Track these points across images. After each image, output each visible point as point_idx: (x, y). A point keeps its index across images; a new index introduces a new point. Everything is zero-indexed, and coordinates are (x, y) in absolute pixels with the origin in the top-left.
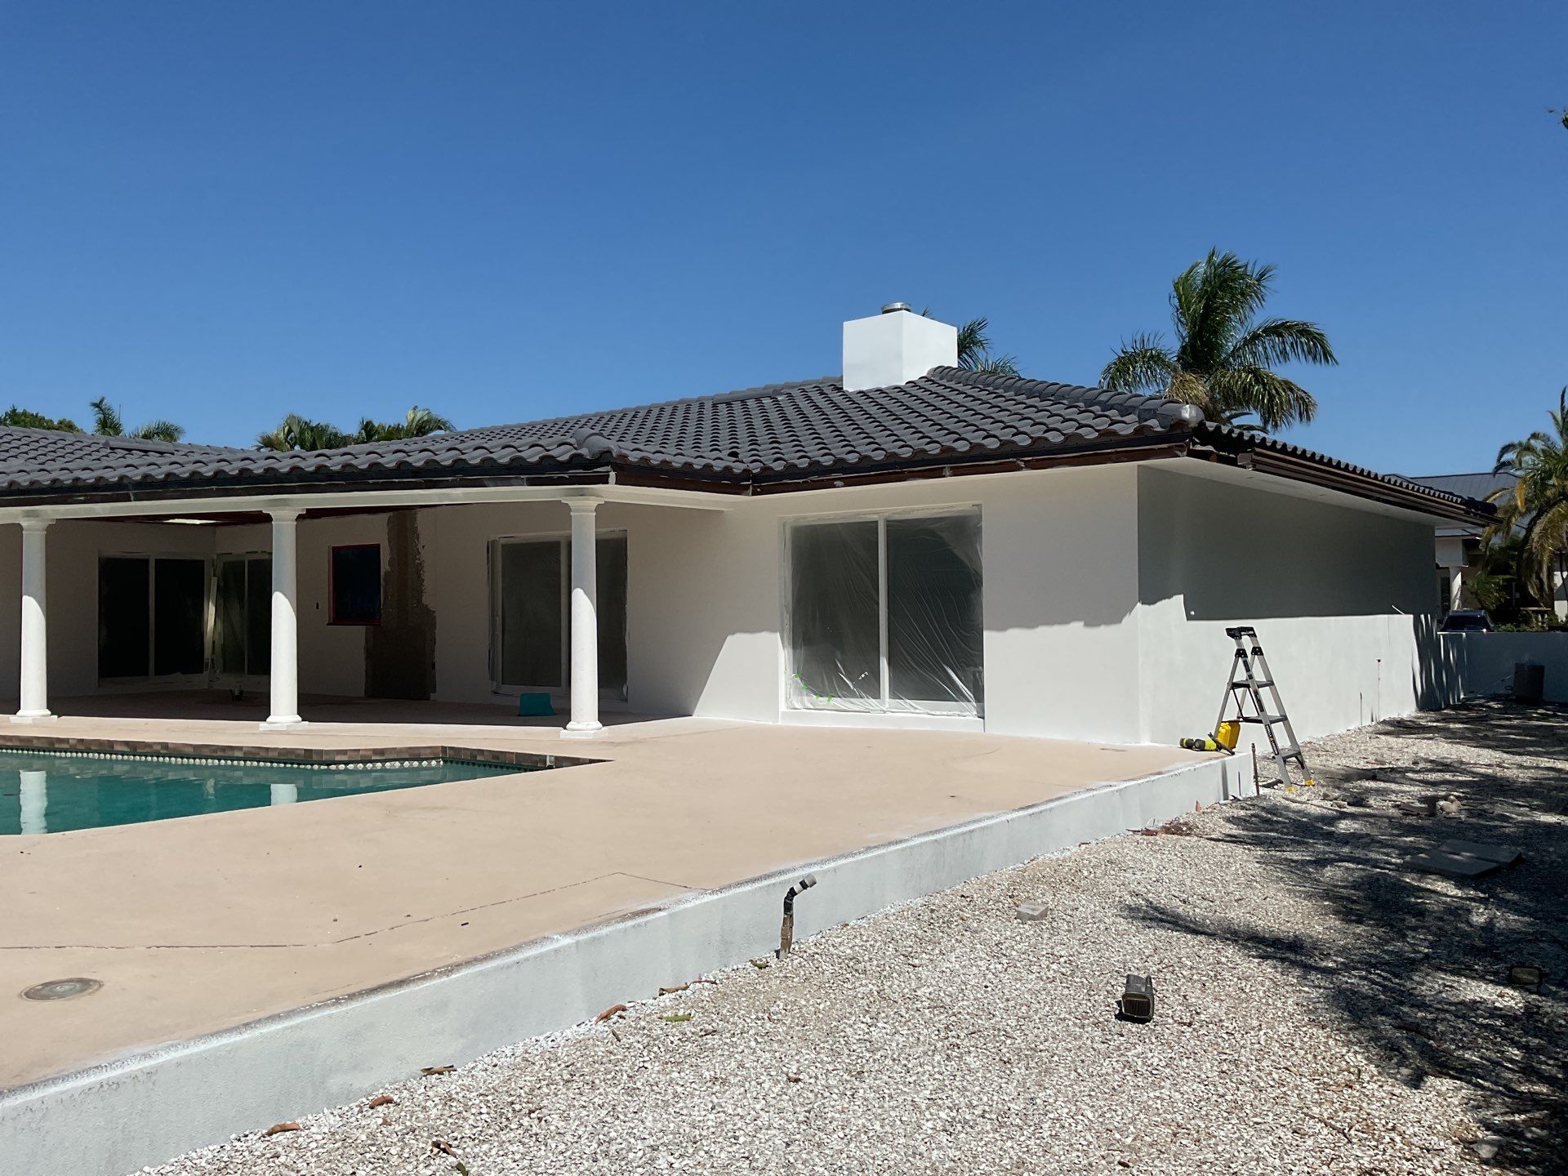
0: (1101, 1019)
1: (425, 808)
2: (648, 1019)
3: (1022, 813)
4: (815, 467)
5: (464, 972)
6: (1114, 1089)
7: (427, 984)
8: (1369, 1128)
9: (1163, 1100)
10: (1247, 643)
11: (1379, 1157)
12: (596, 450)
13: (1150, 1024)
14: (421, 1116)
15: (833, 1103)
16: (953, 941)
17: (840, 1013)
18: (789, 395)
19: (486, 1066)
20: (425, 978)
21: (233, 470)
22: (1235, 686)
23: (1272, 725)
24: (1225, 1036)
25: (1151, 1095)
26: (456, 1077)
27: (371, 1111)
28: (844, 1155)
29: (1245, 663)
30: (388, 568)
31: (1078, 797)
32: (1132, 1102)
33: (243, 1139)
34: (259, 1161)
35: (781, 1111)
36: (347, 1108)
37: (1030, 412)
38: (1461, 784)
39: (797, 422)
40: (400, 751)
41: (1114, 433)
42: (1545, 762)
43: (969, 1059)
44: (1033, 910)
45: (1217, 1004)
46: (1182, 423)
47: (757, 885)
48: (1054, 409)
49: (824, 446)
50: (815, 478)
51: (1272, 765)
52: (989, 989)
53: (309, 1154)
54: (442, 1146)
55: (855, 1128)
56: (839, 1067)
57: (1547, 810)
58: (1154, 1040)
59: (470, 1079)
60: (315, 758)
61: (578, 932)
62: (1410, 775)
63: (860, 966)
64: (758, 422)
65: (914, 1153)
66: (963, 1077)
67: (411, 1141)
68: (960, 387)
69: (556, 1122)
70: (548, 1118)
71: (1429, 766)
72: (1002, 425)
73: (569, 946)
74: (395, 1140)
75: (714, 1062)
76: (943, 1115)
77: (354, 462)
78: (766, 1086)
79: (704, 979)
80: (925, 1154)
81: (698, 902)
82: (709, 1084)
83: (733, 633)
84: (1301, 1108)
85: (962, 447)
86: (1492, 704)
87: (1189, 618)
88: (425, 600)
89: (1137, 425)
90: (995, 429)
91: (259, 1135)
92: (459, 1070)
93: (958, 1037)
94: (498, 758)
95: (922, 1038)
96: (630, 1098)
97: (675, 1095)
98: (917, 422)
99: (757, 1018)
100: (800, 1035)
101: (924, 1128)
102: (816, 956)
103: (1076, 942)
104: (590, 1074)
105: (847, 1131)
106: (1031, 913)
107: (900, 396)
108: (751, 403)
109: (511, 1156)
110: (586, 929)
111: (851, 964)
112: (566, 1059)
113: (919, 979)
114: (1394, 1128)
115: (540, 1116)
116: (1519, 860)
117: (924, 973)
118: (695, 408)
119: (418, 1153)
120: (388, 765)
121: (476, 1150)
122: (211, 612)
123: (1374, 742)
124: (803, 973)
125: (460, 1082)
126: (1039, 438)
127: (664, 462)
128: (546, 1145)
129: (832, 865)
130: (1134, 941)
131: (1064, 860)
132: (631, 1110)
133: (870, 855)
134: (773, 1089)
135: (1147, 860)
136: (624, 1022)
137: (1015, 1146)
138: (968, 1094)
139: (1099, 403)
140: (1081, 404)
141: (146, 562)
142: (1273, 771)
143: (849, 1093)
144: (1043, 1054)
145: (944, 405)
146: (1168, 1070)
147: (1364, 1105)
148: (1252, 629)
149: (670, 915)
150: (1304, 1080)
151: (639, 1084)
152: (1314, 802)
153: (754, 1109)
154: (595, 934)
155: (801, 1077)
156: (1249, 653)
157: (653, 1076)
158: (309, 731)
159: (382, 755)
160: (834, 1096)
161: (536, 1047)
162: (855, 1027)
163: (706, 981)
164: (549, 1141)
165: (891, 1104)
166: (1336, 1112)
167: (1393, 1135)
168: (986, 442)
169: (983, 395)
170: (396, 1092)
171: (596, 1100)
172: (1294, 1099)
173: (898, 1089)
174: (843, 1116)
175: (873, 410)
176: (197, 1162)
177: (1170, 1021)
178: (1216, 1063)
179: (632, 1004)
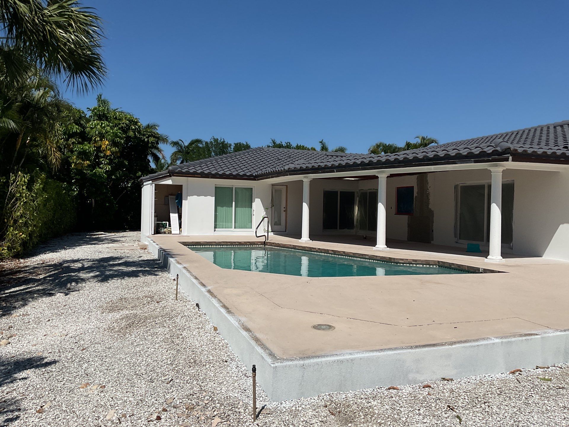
1: (435, 283)
2: (532, 377)
5: (457, 345)
7: (444, 347)
12: (504, 148)
14: (442, 395)
19: (465, 382)
20: (442, 345)
21: (366, 161)
26: (454, 383)
27: (423, 389)
30: (417, 195)
33: (380, 389)
34: (386, 397)
36: (415, 386)
40: (422, 261)
53: (403, 399)
54: (451, 408)
59: (460, 385)
60: (392, 261)
61: (502, 338)
67: (439, 403)
69: (495, 409)
70: (492, 406)
73: (498, 343)
74: (433, 401)
75: (564, 400)
77: (408, 157)
79: (556, 366)
81: (554, 334)
82: (562, 409)
83: (563, 223)
88: (430, 206)
91: (385, 388)
92: (455, 381)
94: (460, 267)
96: (526, 407)
97: (547, 409)
104: (509, 394)
109: (478, 417)
110: (506, 337)
112: (498, 385)
115: (489, 405)
118: (545, 129)
119: (442, 408)
120: (418, 265)
121: (464, 412)
122: (356, 208)
125: (456, 385)
127: (534, 152)
128: (492, 417)
132: (527, 411)
136: (521, 376)
141: (337, 192)
149: (542, 338)
151: (530, 402)
154: (509, 340)
157: (536, 400)
158: (390, 251)
159: (416, 262)
161: (485, 378)
163: (557, 367)
164: (493, 415)
170: (432, 384)
171: (512, 404)
176: (366, 393)
179: (524, 370)
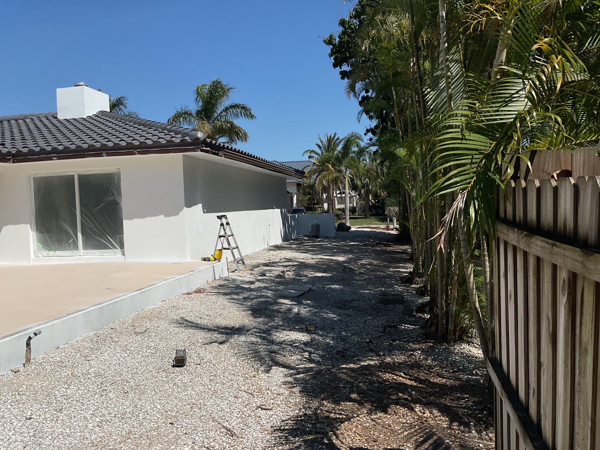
0: (166, 368)
3: (138, 292)
4: (43, 151)
6: (169, 395)
8: (260, 391)
9: (188, 395)
10: (224, 221)
11: (263, 400)
13: (185, 367)
15: (47, 425)
16: (107, 347)
17: (53, 386)
18: (32, 119)
22: (220, 237)
23: (233, 250)
24: (212, 366)
25: (184, 394)
28: (51, 446)
29: (224, 228)
31: (161, 284)
32: (176, 398)
35: (22, 433)
37: (139, 132)
38: (294, 266)
39: (35, 131)
41: (173, 141)
42: (320, 256)
43: (110, 394)
44: (141, 330)
45: (210, 355)
46: (198, 139)
47: (12, 337)
48: (149, 131)
49: (47, 142)
50: (43, 156)
51: (234, 264)
52: (121, 364)
55: (57, 433)
56: (51, 409)
57: (320, 272)
58: (186, 373)
62: (279, 264)
63: (64, 364)
64: (16, 130)
65: (83, 438)
66: (107, 402)
68: (110, 120)
71: (285, 260)
72: (128, 136)
76: (97, 420)
78: (15, 424)
80: (89, 438)
83: (6, 225)
84: (238, 388)
85: (110, 144)
86: (305, 238)
87: (204, 212)
89: (181, 139)
90: (124, 138)
93: (106, 386)
95: (90, 390)
98: (91, 133)
99: (13, 395)
100: (33, 398)
101: (89, 427)
102: (43, 363)
103: (158, 340)
105: (53, 436)
106: (140, 331)
107: (84, 122)
108: (13, 122)
111: (60, 364)
113: (90, 365)
114: (268, 389)
116: (310, 290)
117: (92, 363)
123: (268, 253)
124: (36, 371)
126: (143, 142)
129: (51, 323)
130: (181, 336)
131: (155, 309)
133: (69, 317)
134: (18, 424)
135: (187, 304)
137: (128, 426)
138: (109, 409)
139: (167, 129)
140: (160, 129)
142: (234, 266)
143: (55, 419)
144: (142, 386)
145: (103, 127)
146: (190, 383)
147: (259, 382)
148: (226, 216)
150: (239, 377)
152: (248, 276)
153: (8, 435)
155: (32, 417)
156: (225, 224)
160: (48, 422)
162: (60, 390)
165: (75, 420)
166: (249, 387)
167: (268, 391)
168: (120, 143)
169: (120, 124)
172: (235, 385)
173: (78, 413)
174: (52, 429)
175: (71, 127)
177: (192, 364)
178: (208, 377)
